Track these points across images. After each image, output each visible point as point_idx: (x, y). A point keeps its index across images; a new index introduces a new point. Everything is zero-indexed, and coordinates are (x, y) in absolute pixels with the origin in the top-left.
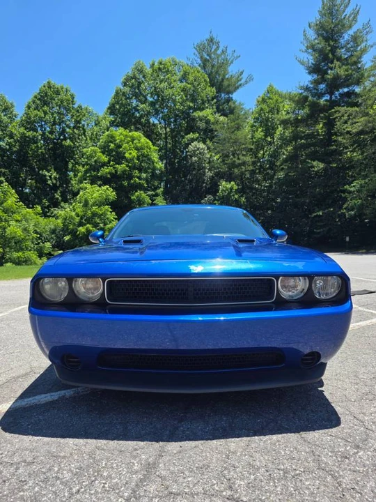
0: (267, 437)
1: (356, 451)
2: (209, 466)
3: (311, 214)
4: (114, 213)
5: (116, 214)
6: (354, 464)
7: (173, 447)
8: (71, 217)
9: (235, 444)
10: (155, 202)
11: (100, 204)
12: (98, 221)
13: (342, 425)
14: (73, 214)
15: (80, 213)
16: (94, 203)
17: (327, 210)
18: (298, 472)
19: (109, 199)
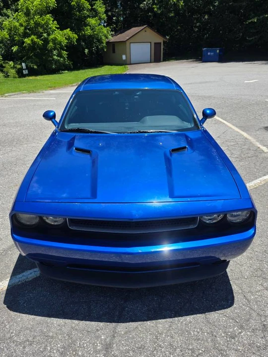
0: (183, 318)
1: (240, 331)
2: (145, 347)
3: (246, 21)
4: (55, 22)
5: (58, 24)
6: (237, 343)
7: (122, 327)
8: (15, 27)
9: (162, 324)
10: (94, 7)
11: (42, 13)
12: (41, 30)
13: (235, 305)
14: (17, 24)
15: (24, 24)
16: (35, 11)
17: (262, 17)
18: (200, 352)
19: (49, 7)
